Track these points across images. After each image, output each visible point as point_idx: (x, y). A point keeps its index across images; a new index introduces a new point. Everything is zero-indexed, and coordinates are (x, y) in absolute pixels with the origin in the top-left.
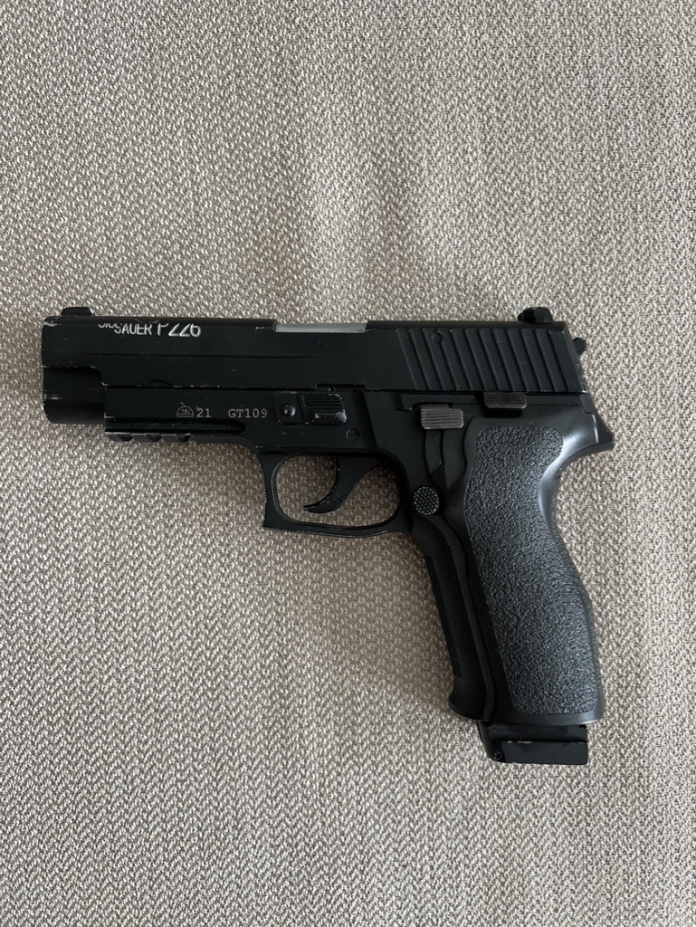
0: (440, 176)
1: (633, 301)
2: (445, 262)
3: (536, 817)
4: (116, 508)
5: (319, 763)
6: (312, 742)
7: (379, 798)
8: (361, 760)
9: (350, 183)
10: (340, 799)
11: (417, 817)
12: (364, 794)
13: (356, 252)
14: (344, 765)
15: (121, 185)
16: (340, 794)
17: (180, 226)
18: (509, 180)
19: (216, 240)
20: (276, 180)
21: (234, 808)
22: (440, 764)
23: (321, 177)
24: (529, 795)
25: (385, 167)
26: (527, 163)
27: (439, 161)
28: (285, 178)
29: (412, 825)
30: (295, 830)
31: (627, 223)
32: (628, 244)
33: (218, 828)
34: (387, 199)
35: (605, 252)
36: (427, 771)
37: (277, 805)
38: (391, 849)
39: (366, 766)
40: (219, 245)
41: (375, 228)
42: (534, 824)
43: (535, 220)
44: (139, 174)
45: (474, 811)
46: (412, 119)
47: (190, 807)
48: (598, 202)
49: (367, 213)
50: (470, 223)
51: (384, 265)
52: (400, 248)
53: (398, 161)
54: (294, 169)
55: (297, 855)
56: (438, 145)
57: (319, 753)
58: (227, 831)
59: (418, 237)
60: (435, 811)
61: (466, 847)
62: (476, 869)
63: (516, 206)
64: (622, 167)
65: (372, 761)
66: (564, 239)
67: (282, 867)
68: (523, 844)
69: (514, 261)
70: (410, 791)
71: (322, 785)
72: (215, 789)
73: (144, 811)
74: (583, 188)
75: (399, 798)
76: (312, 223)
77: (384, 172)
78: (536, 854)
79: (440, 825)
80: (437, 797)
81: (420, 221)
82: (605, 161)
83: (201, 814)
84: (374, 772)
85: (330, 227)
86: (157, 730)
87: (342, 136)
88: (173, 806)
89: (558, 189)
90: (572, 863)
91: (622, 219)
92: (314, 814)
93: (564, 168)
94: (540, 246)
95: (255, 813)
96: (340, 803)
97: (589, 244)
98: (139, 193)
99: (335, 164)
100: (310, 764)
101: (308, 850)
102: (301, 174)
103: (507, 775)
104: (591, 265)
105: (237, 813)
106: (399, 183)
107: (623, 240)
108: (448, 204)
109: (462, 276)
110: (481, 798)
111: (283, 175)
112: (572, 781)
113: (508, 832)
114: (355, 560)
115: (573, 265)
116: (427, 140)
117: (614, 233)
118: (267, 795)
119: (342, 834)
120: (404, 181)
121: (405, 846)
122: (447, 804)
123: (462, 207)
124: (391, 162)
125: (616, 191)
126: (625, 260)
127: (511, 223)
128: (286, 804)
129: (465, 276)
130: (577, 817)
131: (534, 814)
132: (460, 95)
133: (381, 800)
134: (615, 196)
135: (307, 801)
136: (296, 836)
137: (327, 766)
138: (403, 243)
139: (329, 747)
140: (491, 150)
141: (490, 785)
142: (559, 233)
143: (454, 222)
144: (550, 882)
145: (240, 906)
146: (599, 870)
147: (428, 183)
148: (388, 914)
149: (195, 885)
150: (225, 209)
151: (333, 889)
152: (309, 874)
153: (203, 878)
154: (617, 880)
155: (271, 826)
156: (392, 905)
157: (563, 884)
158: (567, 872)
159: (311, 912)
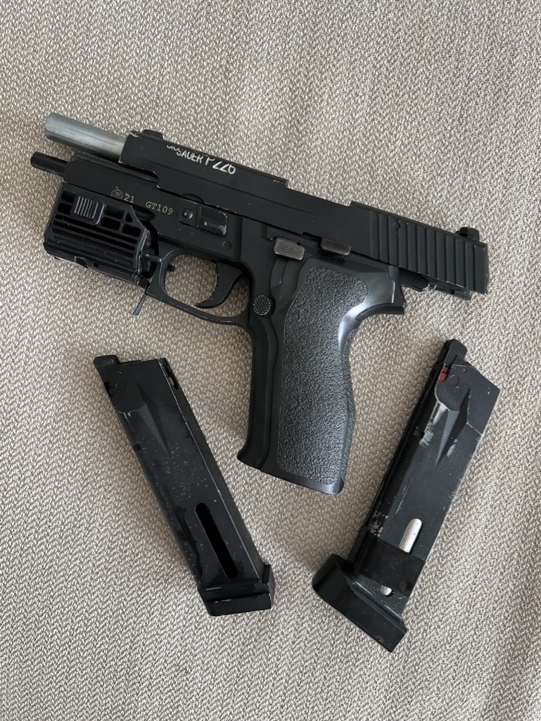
0: (335, 108)
2: (323, 170)
3: (294, 574)
4: (56, 289)
9: (270, 99)
13: (263, 149)
15: (110, 64)
17: (144, 103)
18: (383, 122)
19: (167, 119)
20: (219, 85)
21: (89, 515)
23: (250, 90)
25: (297, 93)
26: (399, 113)
27: (336, 97)
28: (225, 85)
30: (127, 541)
31: (459, 173)
32: (457, 188)
33: (75, 526)
34: (293, 116)
35: (438, 190)
37: (119, 520)
40: (168, 123)
41: (280, 135)
42: (292, 578)
43: (395, 155)
44: (124, 59)
46: (324, 63)
47: (60, 506)
48: (442, 153)
50: (348, 146)
51: (280, 162)
52: (294, 153)
53: (307, 90)
54: (232, 80)
55: (124, 559)
56: (338, 85)
58: (80, 529)
59: (309, 148)
63: (383, 142)
64: (466, 131)
66: (412, 173)
67: (113, 564)
69: (373, 181)
72: (79, 499)
73: (28, 502)
74: (434, 140)
76: (236, 122)
77: (296, 96)
78: (288, 599)
81: (313, 137)
82: (455, 124)
83: (66, 514)
85: (248, 127)
86: (49, 449)
87: (272, 64)
88: (48, 503)
89: (416, 137)
91: (457, 169)
93: (424, 122)
94: (394, 174)
95: (103, 522)
97: (429, 182)
98: (121, 73)
99: (263, 84)
101: (132, 557)
102: (237, 85)
105: (90, 519)
106: (305, 106)
107: (454, 184)
108: (335, 129)
109: (333, 182)
111: (224, 83)
114: (211, 366)
115: (413, 194)
116: (331, 80)
117: (448, 177)
118: (114, 512)
120: (308, 106)
123: (345, 133)
124: (302, 90)
125: (457, 148)
126: (451, 199)
127: (377, 153)
128: (125, 521)
129: (336, 183)
131: (294, 572)
132: (363, 53)
134: (456, 151)
136: (126, 545)
138: (297, 150)
140: (376, 98)
141: (268, 543)
142: (410, 168)
143: (337, 143)
144: (293, 622)
145: (78, 583)
146: (329, 622)
147: (324, 111)
148: (177, 615)
149: (51, 561)
150: (178, 98)
151: (144, 588)
152: (130, 574)
153: (58, 557)
154: (340, 632)
155: (111, 534)
156: (181, 609)
157: (302, 625)
158: (307, 618)
159: (125, 600)
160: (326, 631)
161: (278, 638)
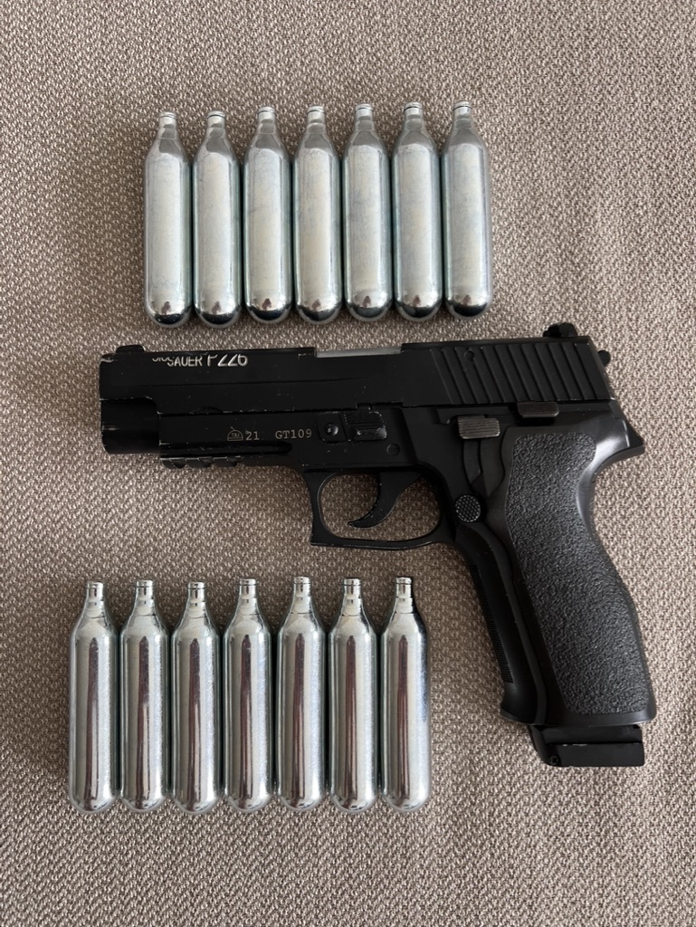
0: (613, 228)
2: (617, 305)
5: (490, 792)
6: (482, 769)
7: (548, 830)
8: (532, 790)
9: (528, 233)
10: (510, 830)
11: (586, 852)
12: (534, 825)
13: (533, 296)
14: (515, 795)
16: (510, 825)
18: (677, 231)
21: (403, 836)
22: (610, 798)
23: (500, 228)
25: (561, 218)
27: (611, 214)
29: (581, 860)
30: (464, 861)
33: (386, 856)
34: (563, 247)
36: (597, 804)
37: (446, 832)
38: (560, 885)
39: (536, 796)
45: (644, 848)
46: (587, 175)
47: (360, 832)
49: (544, 260)
52: (575, 292)
53: (574, 213)
56: (610, 199)
57: (489, 782)
58: (395, 859)
59: (592, 282)
60: (605, 846)
61: (636, 886)
62: (645, 908)
65: (542, 791)
67: (450, 900)
70: (580, 825)
71: (491, 814)
72: (385, 815)
73: (314, 835)
75: (568, 831)
77: (561, 222)
79: (610, 861)
80: (607, 832)
81: (594, 267)
83: (371, 841)
84: (544, 802)
87: (521, 191)
88: (342, 831)
92: (483, 844)
95: (424, 842)
96: (510, 834)
100: (480, 792)
101: (476, 882)
105: (406, 841)
106: (575, 233)
108: (620, 253)
109: (634, 318)
110: (651, 835)
113: (677, 870)
116: (600, 194)
119: (511, 867)
120: (579, 231)
121: (574, 882)
122: (617, 840)
123: (633, 256)
124: (567, 214)
127: (679, 271)
128: (455, 832)
129: (637, 318)
132: (632, 154)
133: (550, 833)
135: (476, 830)
136: (464, 867)
137: (497, 795)
138: (578, 288)
139: (500, 776)
140: (661, 204)
141: (660, 821)
143: (626, 269)
147: (601, 234)
153: (370, 908)
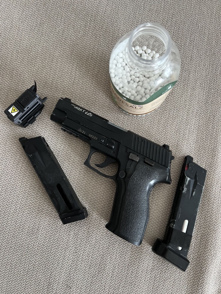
1: (169, 128)
3: (113, 249)
7: (75, 232)
10: (65, 229)
11: (83, 240)
12: (72, 230)
15: (59, 71)
17: (69, 83)
19: (76, 89)
21: (39, 224)
22: (92, 228)
24: (112, 243)
29: (81, 242)
30: (52, 235)
31: (172, 110)
32: (171, 114)
33: (33, 228)
35: (165, 115)
36: (89, 229)
37: (49, 226)
38: (74, 247)
40: (77, 90)
44: (63, 70)
45: (97, 243)
47: (28, 220)
55: (50, 241)
60: (88, 240)
61: (93, 252)
62: (94, 259)
64: (174, 97)
67: (46, 243)
68: (108, 256)
70: (83, 233)
72: (36, 218)
73: (17, 218)
75: (80, 234)
78: (110, 259)
79: (88, 244)
80: (89, 236)
83: (30, 223)
86: (27, 199)
88: (24, 219)
90: (119, 265)
92: (58, 231)
95: (43, 227)
96: (65, 231)
97: (162, 112)
98: (62, 74)
101: (53, 241)
103: (108, 236)
104: (161, 117)
105: (39, 226)
110: (100, 240)
112: (124, 243)
113: (104, 251)
115: (157, 116)
117: (168, 111)
118: (48, 223)
119: (63, 239)
121: (78, 247)
122: (91, 239)
126: (169, 118)
130: (123, 253)
131: (112, 249)
134: (171, 103)
135: (57, 228)
136: (51, 236)
141: (103, 237)
144: (112, 268)
145: (32, 250)
146: (125, 269)
148: (68, 264)
149: (23, 241)
150: (80, 82)
151: (56, 253)
152: (52, 247)
153: (25, 240)
154: (129, 273)
155: (46, 232)
156: (70, 262)
157: (115, 270)
158: (117, 267)
159: (49, 258)
160: (124, 273)
161: (106, 275)
